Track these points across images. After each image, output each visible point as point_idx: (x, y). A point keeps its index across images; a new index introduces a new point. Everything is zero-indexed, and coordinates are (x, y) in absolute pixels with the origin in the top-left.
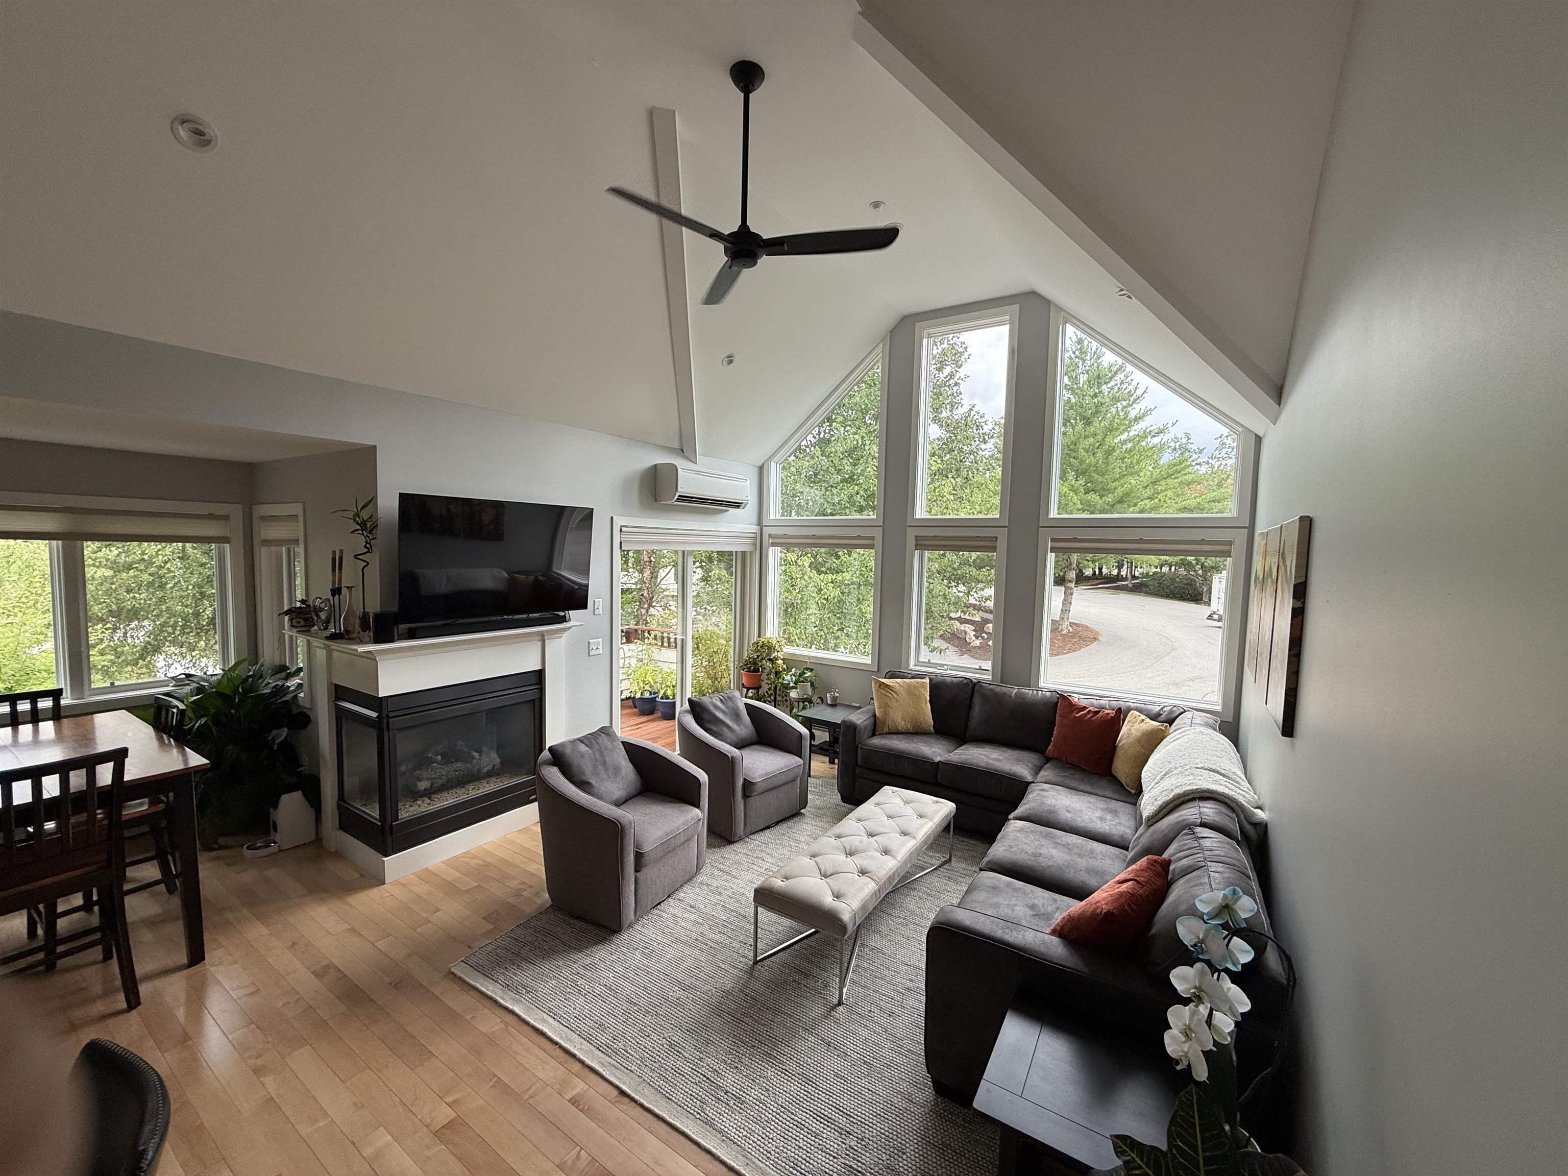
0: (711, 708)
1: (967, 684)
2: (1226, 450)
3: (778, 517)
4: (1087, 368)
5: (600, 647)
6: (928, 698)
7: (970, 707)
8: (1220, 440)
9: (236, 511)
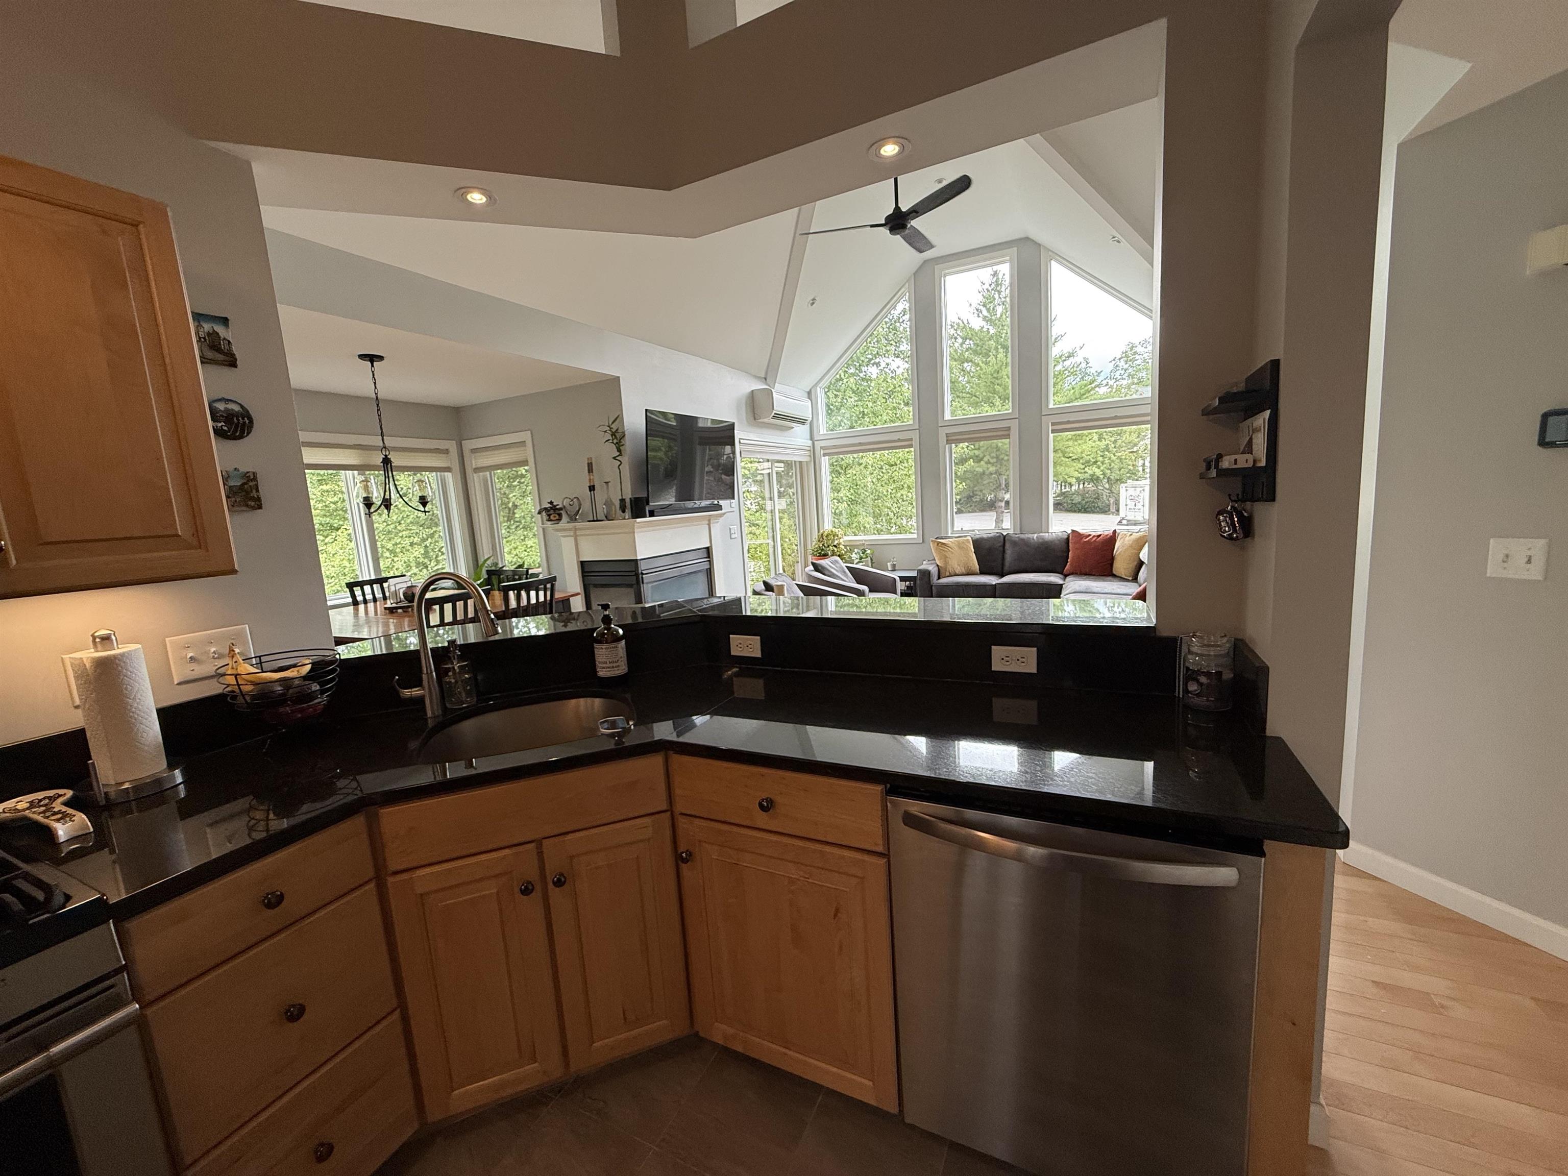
1: (999, 536)
2: (1120, 371)
3: (825, 432)
4: (1003, 299)
5: (736, 533)
6: (973, 550)
7: (1004, 551)
8: (1113, 362)
9: (452, 446)
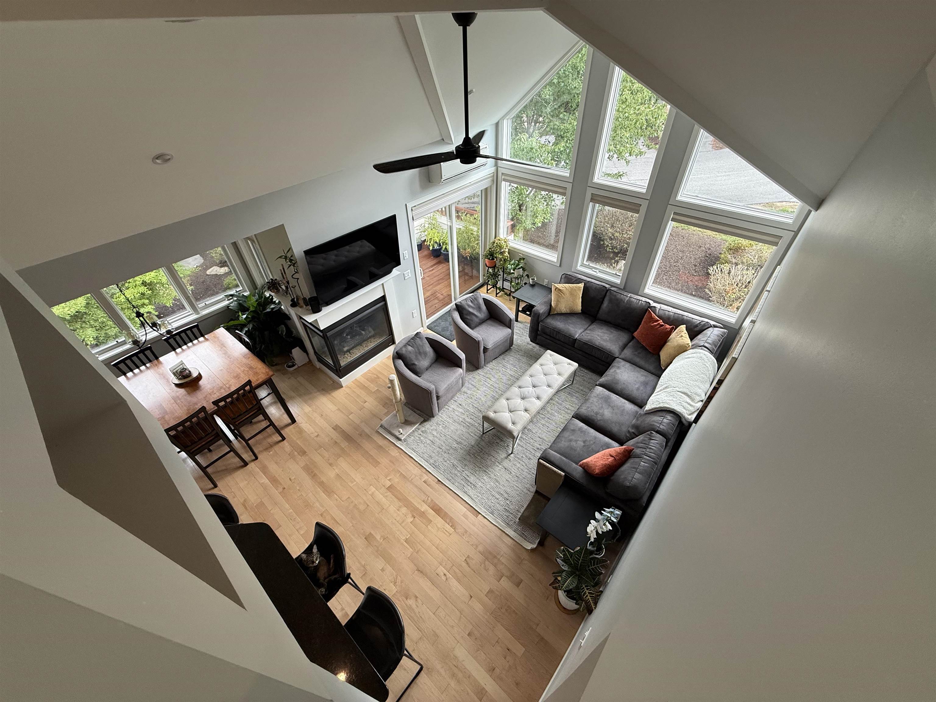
0: (467, 307)
5: (410, 274)
6: (581, 296)
7: (602, 303)
